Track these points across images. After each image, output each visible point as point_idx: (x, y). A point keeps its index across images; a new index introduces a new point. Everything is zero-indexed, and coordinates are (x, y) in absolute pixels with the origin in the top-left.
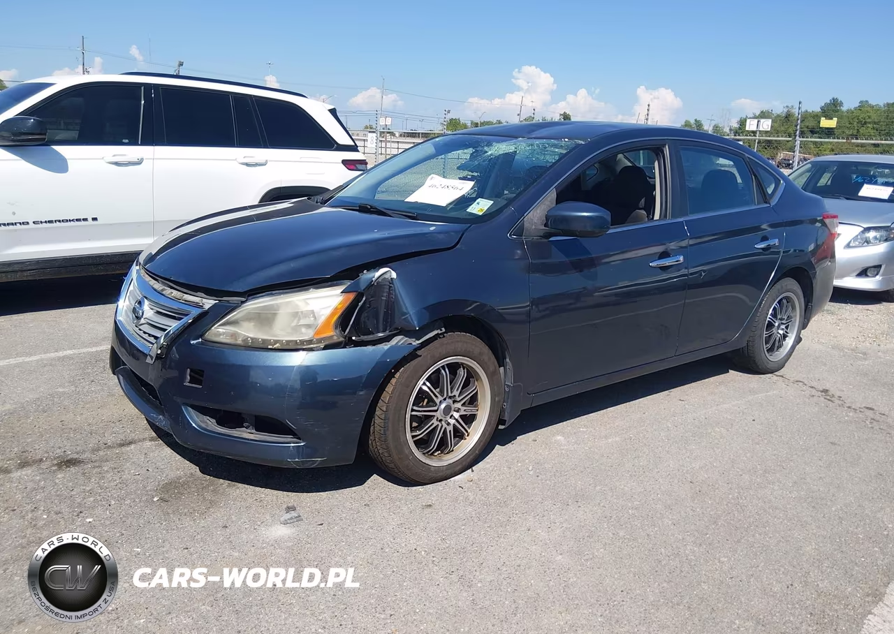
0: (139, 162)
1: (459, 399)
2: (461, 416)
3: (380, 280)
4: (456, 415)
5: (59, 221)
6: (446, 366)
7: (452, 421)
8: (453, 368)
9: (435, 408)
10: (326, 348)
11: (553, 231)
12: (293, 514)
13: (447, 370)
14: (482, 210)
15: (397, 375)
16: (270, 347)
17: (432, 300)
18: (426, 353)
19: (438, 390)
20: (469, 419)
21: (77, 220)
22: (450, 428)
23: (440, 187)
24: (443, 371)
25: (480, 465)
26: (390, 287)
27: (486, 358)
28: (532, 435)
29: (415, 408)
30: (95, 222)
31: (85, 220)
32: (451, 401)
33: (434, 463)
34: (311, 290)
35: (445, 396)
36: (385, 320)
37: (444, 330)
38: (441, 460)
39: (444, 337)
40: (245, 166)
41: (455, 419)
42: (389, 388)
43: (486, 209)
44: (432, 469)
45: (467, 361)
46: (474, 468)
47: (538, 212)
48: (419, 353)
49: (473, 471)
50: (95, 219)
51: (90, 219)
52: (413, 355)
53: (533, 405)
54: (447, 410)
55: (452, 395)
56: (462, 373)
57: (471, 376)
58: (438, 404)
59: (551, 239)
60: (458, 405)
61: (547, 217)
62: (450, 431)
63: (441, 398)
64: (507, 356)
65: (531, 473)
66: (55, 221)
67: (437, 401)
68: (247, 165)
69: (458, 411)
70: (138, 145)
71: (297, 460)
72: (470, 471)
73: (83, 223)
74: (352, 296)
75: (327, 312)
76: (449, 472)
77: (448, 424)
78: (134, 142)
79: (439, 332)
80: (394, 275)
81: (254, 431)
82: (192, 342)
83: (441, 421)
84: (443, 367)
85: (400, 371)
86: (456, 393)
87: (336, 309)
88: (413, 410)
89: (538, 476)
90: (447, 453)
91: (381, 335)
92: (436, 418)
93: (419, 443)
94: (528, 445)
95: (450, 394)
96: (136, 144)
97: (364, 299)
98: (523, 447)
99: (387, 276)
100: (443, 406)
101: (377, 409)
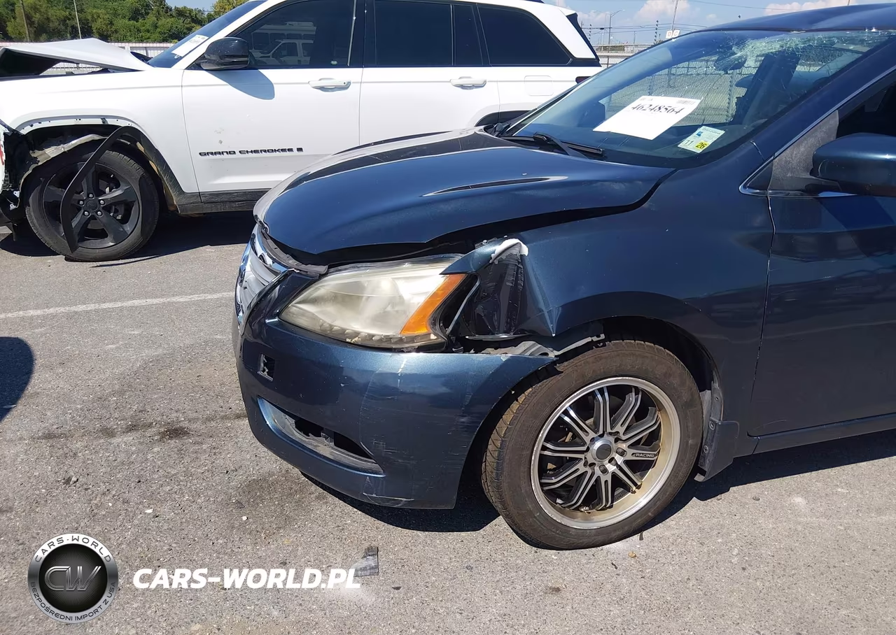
0: (345, 87)
1: (624, 438)
2: (627, 462)
3: (503, 257)
4: (620, 460)
5: (265, 151)
6: (605, 390)
7: (611, 468)
8: (619, 393)
9: (584, 448)
10: (419, 350)
11: (823, 182)
12: (371, 561)
13: (606, 394)
14: (703, 145)
15: (521, 398)
16: (348, 340)
17: (583, 292)
18: (570, 369)
19: (590, 421)
20: (640, 467)
21: (282, 150)
22: (608, 477)
23: (648, 110)
24: (599, 396)
25: (657, 529)
26: (518, 268)
27: (675, 381)
28: (754, 488)
29: (549, 445)
30: (300, 153)
31: (290, 150)
32: (612, 439)
33: (577, 523)
34: (407, 265)
35: (601, 432)
36: (509, 316)
37: (603, 336)
38: (587, 520)
39: (605, 345)
40: (460, 89)
41: (617, 464)
42: (508, 416)
43: (709, 143)
44: (573, 532)
45: (643, 384)
46: (645, 533)
47: (802, 149)
48: (559, 367)
49: (641, 539)
50: (300, 150)
51: (295, 150)
52: (549, 370)
53: (756, 453)
54: (604, 452)
55: (614, 431)
56: (633, 400)
57: (648, 405)
58: (588, 442)
59: (823, 195)
60: (624, 446)
61: (816, 160)
62: (606, 482)
63: (592, 435)
64: (716, 378)
65: (735, 560)
66: (261, 151)
67: (587, 439)
68: (462, 87)
69: (622, 453)
70: (348, 67)
71: (374, 495)
72: (636, 537)
73: (288, 153)
74: (458, 279)
75: (420, 300)
76: (600, 538)
77: (605, 471)
78: (342, 65)
79: (595, 339)
80: (525, 250)
81: (332, 444)
82: (267, 321)
83: (592, 465)
84: (601, 391)
85: (527, 393)
86: (620, 429)
87: (435, 295)
88: (544, 448)
89: (744, 569)
90: (601, 510)
91: (504, 336)
92: (583, 461)
93: (551, 494)
94: (743, 505)
95: (609, 430)
96: (344, 66)
97: (478, 284)
98: (734, 508)
99: (515, 251)
100: (598, 444)
101: (490, 442)
